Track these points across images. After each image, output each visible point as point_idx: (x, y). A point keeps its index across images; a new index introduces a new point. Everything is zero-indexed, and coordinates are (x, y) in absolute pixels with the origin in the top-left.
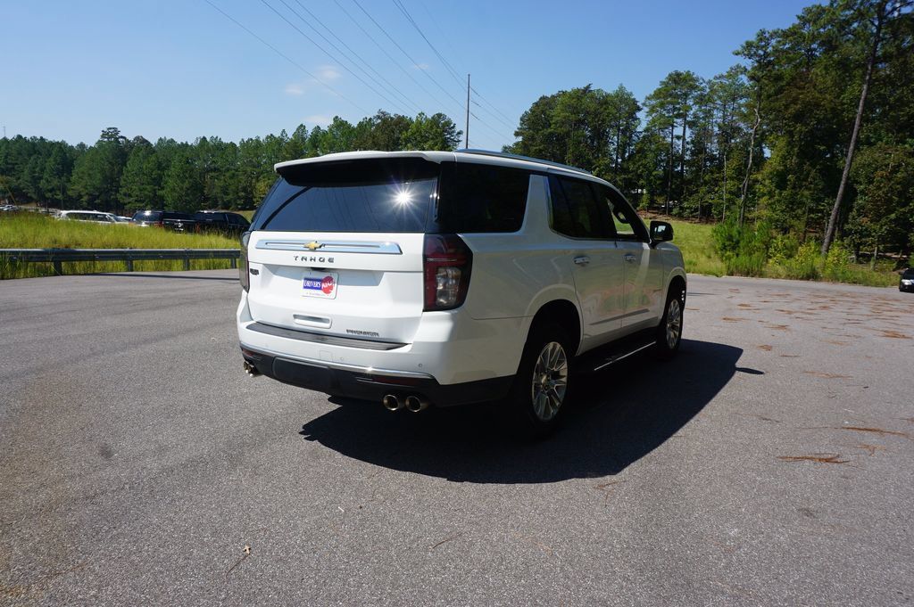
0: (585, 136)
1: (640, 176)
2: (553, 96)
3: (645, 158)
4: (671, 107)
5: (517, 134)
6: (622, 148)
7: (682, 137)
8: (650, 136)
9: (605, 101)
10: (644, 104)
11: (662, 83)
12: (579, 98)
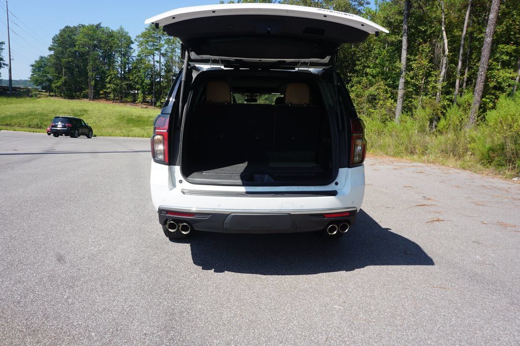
0: (98, 55)
1: (137, 83)
2: (74, 27)
3: (139, 72)
4: (151, 43)
5: (50, 49)
6: (124, 64)
7: (159, 62)
8: (140, 60)
9: (111, 35)
10: (135, 40)
11: (147, 29)
12: (94, 31)
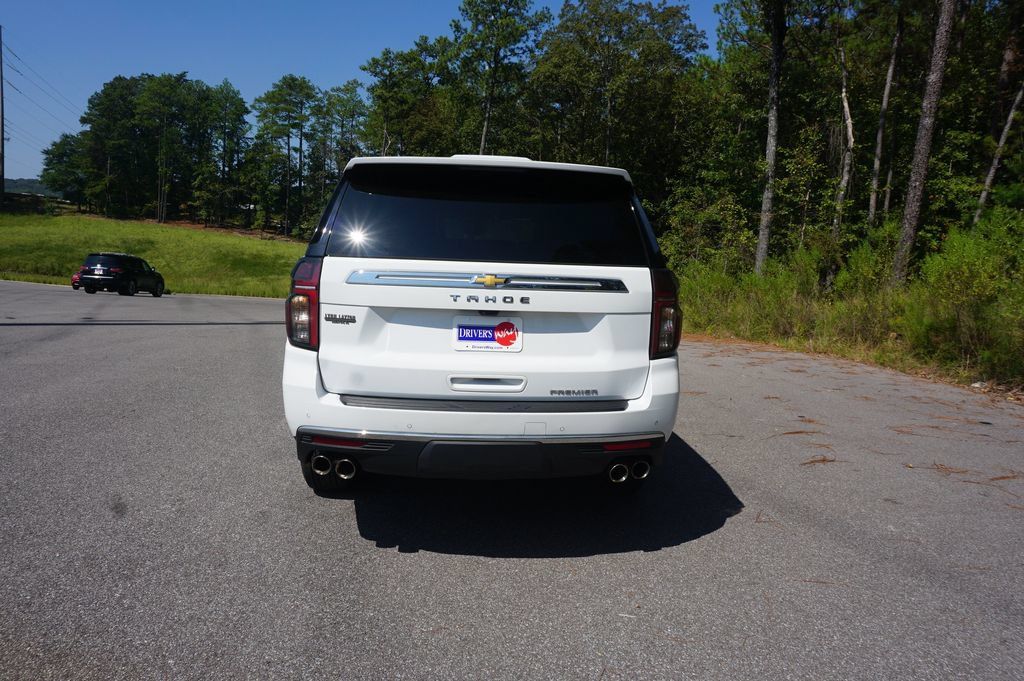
0: (180, 135)
1: (253, 190)
2: (133, 79)
3: (259, 169)
4: (284, 114)
5: (83, 121)
6: (229, 154)
7: (299, 150)
8: (262, 145)
9: (205, 95)
10: (253, 107)
11: (275, 86)
12: (173, 87)
